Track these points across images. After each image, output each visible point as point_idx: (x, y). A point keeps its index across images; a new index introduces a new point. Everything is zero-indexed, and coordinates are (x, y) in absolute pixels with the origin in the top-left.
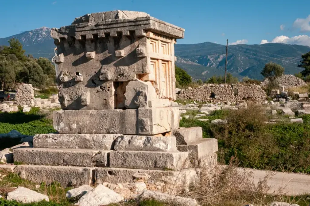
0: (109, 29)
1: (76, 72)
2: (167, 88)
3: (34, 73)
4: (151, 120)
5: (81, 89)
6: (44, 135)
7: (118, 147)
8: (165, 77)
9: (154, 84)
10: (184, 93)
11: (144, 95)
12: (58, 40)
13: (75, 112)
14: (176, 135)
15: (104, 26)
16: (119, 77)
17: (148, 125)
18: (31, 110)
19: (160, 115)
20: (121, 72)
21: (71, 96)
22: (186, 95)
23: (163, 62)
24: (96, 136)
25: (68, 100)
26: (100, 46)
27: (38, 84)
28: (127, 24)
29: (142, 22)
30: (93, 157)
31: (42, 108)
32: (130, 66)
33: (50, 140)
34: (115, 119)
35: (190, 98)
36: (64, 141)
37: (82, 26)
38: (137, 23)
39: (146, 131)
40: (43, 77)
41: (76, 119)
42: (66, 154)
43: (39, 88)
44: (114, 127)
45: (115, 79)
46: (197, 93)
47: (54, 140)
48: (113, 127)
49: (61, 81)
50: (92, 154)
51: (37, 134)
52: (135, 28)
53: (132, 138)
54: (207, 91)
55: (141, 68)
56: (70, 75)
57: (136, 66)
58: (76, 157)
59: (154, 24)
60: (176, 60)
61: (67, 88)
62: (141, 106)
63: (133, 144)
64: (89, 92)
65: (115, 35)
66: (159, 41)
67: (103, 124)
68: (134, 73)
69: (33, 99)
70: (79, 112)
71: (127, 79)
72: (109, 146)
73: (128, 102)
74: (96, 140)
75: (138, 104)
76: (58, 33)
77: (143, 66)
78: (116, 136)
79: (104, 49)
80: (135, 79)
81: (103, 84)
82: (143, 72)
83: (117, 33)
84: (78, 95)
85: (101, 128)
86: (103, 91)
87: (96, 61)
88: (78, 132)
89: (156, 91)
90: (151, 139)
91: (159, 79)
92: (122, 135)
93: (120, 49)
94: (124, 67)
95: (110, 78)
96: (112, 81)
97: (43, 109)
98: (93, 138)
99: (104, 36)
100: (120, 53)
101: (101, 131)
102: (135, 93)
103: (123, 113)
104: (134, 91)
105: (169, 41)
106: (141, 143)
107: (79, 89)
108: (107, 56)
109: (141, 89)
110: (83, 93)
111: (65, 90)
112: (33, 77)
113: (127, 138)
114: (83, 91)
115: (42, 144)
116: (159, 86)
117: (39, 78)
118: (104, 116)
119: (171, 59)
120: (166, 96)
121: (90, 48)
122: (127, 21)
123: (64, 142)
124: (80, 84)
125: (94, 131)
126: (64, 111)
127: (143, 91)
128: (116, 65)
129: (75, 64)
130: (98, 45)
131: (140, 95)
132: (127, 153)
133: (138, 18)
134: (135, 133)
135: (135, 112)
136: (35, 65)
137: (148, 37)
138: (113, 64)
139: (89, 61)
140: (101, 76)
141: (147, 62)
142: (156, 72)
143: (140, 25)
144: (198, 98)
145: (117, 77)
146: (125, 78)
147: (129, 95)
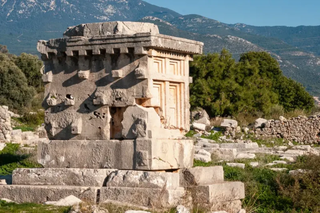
0: (105, 45)
1: (66, 94)
2: (177, 116)
3: (10, 84)
4: (150, 153)
5: (72, 115)
6: (25, 169)
7: (110, 184)
8: (176, 103)
9: (159, 110)
10: (272, 126)
11: (143, 123)
12: (46, 55)
13: (64, 142)
14: (186, 173)
15: (100, 41)
16: (116, 101)
17: (146, 158)
18: (5, 148)
19: (162, 148)
20: (118, 96)
21: (59, 123)
22: (275, 130)
23: (171, 84)
24: (86, 171)
25: (56, 128)
26: (95, 65)
27: (16, 104)
28: (126, 40)
29: (143, 38)
30: (81, 194)
31: (23, 146)
32: (129, 89)
33: (33, 176)
34: (109, 152)
35: (282, 137)
36: (49, 176)
37: (74, 40)
38: (137, 39)
39: (145, 165)
40: (26, 92)
41: (65, 151)
42: (51, 191)
43: (18, 113)
44: (109, 161)
45: (112, 104)
46: (294, 127)
47: (37, 176)
48: (107, 161)
49: (49, 104)
50: (80, 190)
51: (17, 168)
52: (134, 45)
53: (127, 173)
54: (313, 123)
55: (141, 91)
56: (60, 98)
57: (135, 89)
58: (62, 193)
59: (156, 41)
60: (191, 82)
61: (56, 113)
62: (139, 136)
63: (128, 180)
64: (81, 118)
65: (112, 52)
66: (166, 59)
67: (95, 157)
68: (133, 97)
69: (9, 130)
70: (68, 142)
71: (125, 104)
72: (101, 182)
73: (125, 132)
74: (86, 176)
75: (137, 134)
76: (45, 47)
77: (144, 90)
78: (109, 172)
79: (99, 69)
80: (134, 105)
81: (97, 109)
82: (143, 97)
83: (114, 50)
84: (68, 122)
85: (94, 162)
86: (97, 117)
87: (90, 82)
88: (66, 166)
89: (161, 119)
90: (148, 175)
91: (165, 105)
92: (117, 170)
93: (118, 69)
94: (122, 90)
95: (105, 103)
96: (108, 106)
97: (25, 147)
98: (83, 173)
99: (99, 53)
100: (117, 73)
101: (94, 165)
102: (134, 121)
103: (119, 144)
104: (132, 118)
105: (181, 58)
106: (137, 179)
107: (69, 114)
108: (102, 77)
109: (140, 116)
110: (74, 120)
111: (53, 115)
112: (8, 91)
113: (121, 173)
114: (74, 117)
115: (23, 180)
116: (166, 114)
117: (18, 93)
118: (97, 148)
119: (183, 80)
120: (176, 126)
121: (84, 66)
122: (125, 37)
123: (49, 178)
124: (70, 109)
125: (86, 165)
126: (50, 141)
127: (143, 119)
128: (113, 87)
129: (66, 84)
130: (93, 63)
131: (139, 124)
132: (119, 189)
133: (138, 34)
134: (131, 168)
135: (133, 143)
136: (12, 69)
137: (149, 55)
138: (110, 86)
139: (82, 81)
140: (94, 100)
141: (147, 85)
142: (161, 97)
143: (140, 42)
144: (297, 137)
145: (114, 102)
146: (122, 103)
147: (127, 123)
